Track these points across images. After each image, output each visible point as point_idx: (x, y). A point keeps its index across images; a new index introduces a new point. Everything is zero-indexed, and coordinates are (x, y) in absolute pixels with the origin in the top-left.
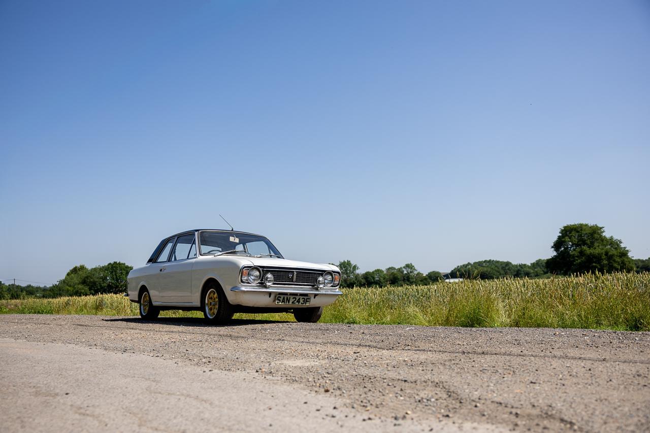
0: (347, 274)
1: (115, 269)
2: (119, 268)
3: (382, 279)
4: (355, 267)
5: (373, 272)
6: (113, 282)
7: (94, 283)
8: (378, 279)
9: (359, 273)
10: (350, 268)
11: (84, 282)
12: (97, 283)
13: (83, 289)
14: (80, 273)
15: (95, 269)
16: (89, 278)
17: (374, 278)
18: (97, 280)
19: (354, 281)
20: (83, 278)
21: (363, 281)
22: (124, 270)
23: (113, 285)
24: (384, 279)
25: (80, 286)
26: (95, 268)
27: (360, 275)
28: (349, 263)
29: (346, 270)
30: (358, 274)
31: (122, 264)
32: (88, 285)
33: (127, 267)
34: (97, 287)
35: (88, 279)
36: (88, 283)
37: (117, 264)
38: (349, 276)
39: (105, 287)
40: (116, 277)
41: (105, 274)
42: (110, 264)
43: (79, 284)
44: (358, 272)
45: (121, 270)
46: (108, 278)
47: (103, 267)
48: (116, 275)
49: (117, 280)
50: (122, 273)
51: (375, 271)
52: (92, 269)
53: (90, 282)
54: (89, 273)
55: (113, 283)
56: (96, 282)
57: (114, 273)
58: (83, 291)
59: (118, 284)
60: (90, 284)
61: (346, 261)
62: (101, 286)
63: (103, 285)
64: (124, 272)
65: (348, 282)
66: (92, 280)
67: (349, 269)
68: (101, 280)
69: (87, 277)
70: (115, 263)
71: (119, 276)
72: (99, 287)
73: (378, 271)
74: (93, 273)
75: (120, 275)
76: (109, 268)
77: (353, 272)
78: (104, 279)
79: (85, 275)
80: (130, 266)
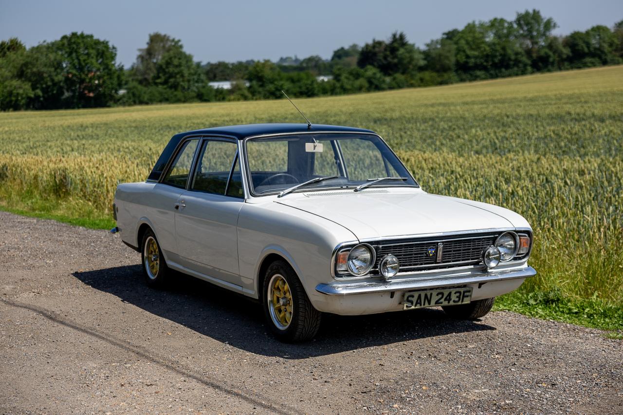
0: (532, 38)
1: (74, 46)
2: (82, 45)
3: (606, 46)
4: (549, 25)
5: (587, 33)
6: (74, 72)
7: (40, 75)
8: (597, 46)
9: (558, 36)
10: (539, 25)
11: (21, 74)
12: (45, 75)
13: (20, 88)
14: (11, 55)
15: (38, 49)
16: (30, 66)
17: (588, 44)
18: (45, 69)
19: (546, 53)
20: (19, 66)
21: (566, 51)
22: (93, 48)
23: (75, 78)
24: (611, 45)
25: (16, 83)
26: (38, 47)
27: (560, 40)
28: (536, 16)
29: (530, 31)
30: (555, 39)
31: (88, 36)
32: (30, 80)
33: (98, 42)
34: (46, 83)
35: (27, 68)
36: (29, 75)
37: (78, 37)
38: (536, 43)
39: (60, 82)
40: (80, 64)
41: (58, 58)
42: (64, 37)
43: (13, 78)
44: (555, 33)
45: (86, 48)
46: (64, 65)
47: (53, 44)
48: (78, 58)
49: (81, 69)
50: (88, 54)
51: (593, 29)
52: (33, 49)
53: (34, 74)
54: (28, 57)
55: (74, 75)
56: (43, 72)
57: (74, 55)
58: (21, 91)
59: (83, 76)
60: (34, 79)
61: (531, 11)
62: (52, 80)
63: (56, 79)
64: (93, 52)
65: (534, 55)
66: (35, 70)
67: (536, 27)
68: (53, 69)
69: (26, 65)
70: (74, 34)
71: (84, 61)
72: (50, 83)
73: (598, 30)
74: (35, 56)
75: (86, 57)
76: (63, 45)
77: (544, 35)
78: (58, 66)
79: (20, 61)
80: (102, 39)
